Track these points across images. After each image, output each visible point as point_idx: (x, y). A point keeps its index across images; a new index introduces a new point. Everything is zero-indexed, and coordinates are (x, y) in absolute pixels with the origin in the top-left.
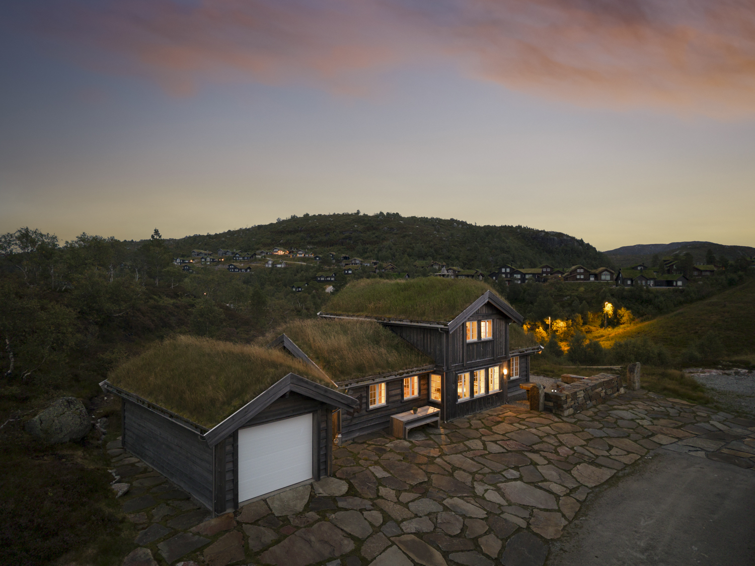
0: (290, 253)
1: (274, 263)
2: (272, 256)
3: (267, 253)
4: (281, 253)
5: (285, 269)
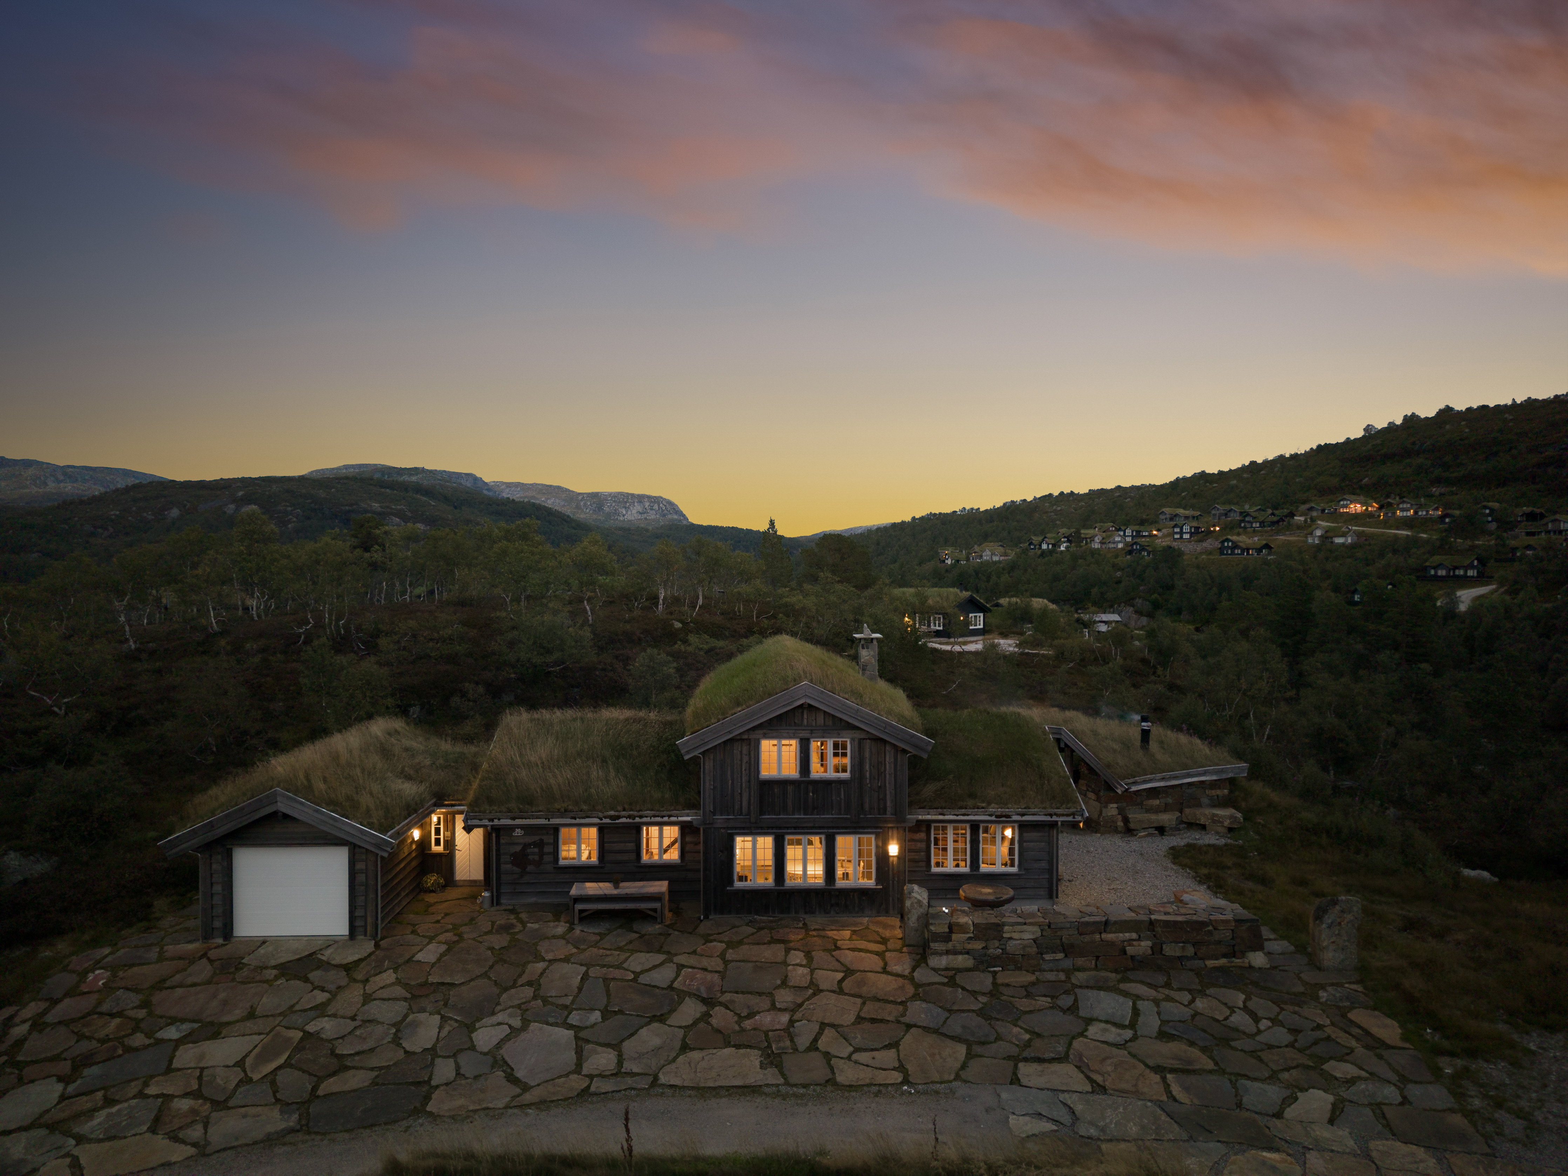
0: (1381, 508)
1: (1329, 534)
2: (1335, 516)
3: (1323, 511)
4: (1356, 508)
5: (1353, 546)
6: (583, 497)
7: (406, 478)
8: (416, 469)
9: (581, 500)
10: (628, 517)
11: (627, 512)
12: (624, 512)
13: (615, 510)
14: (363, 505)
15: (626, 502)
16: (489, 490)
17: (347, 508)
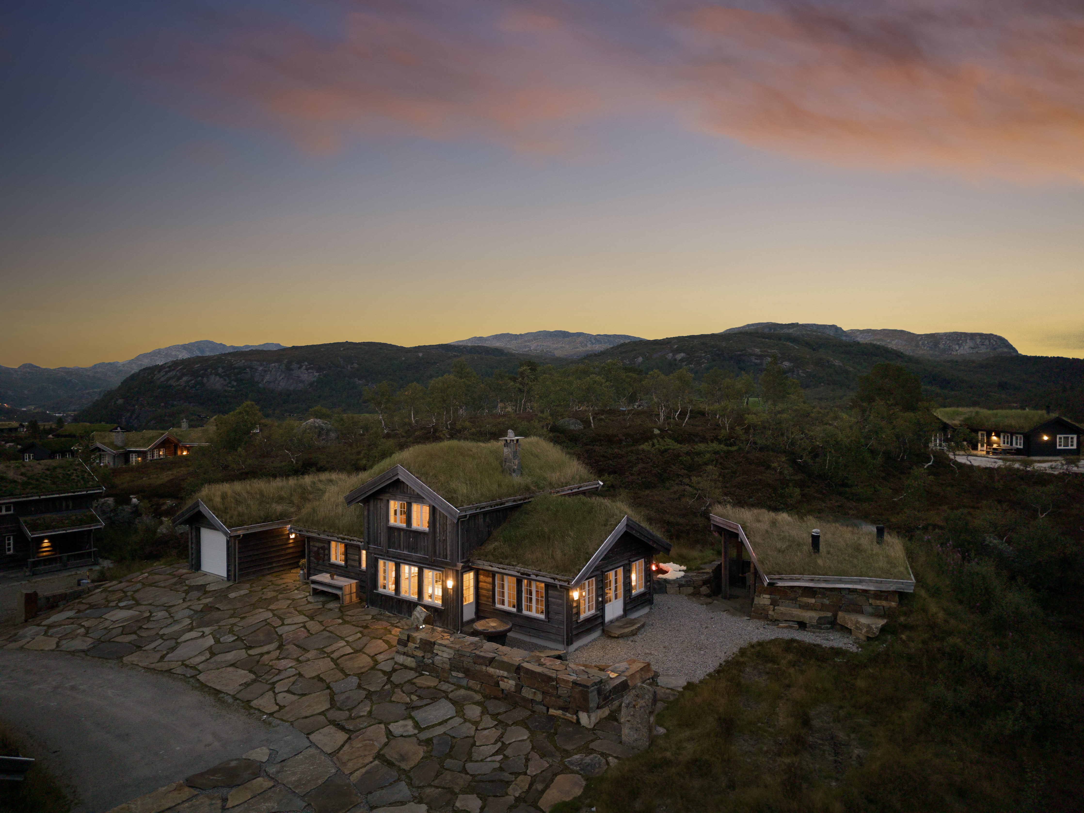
6: (922, 338)
7: (786, 331)
8: (793, 324)
9: (920, 340)
10: (961, 351)
11: (960, 348)
12: (957, 348)
13: (950, 347)
14: (750, 351)
15: (959, 340)
16: (846, 336)
17: (739, 353)
